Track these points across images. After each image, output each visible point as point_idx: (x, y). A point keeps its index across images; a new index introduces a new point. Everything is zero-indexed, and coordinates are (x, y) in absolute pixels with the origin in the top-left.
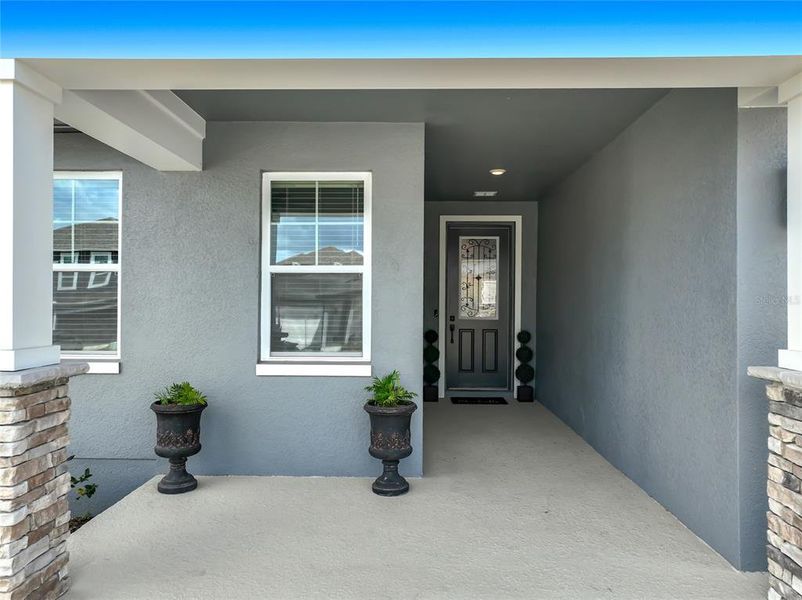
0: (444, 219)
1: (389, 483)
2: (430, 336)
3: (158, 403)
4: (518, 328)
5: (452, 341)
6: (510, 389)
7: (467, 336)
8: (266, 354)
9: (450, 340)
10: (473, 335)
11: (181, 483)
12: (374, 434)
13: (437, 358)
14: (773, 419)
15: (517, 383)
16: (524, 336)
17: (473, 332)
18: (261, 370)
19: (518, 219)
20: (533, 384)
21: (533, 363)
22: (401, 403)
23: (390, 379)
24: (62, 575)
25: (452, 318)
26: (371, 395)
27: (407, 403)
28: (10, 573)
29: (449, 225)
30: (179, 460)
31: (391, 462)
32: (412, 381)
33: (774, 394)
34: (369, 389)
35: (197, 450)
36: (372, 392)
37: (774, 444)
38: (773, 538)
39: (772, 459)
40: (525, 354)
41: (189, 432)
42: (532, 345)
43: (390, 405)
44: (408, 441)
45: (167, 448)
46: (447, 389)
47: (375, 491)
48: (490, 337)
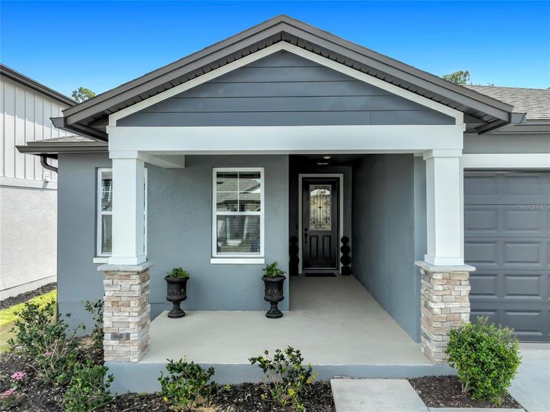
0: (301, 176)
1: (274, 313)
2: (293, 241)
3: (168, 277)
4: (341, 235)
5: (306, 242)
6: (338, 269)
7: (314, 240)
8: (215, 253)
9: (305, 242)
10: (317, 239)
11: (178, 313)
12: (266, 290)
13: (298, 252)
14: (422, 281)
15: (341, 265)
16: (345, 240)
17: (317, 237)
18: (213, 261)
19: (341, 176)
20: (350, 266)
21: (350, 254)
22: (279, 276)
23: (274, 265)
24: (149, 343)
25: (306, 230)
26: (265, 273)
27: (281, 276)
28: (137, 339)
29: (304, 179)
30: (177, 303)
31: (274, 303)
32: (283, 265)
33: (422, 272)
34: (264, 270)
35: (185, 298)
36: (265, 271)
37: (422, 291)
38: (422, 327)
39: (422, 297)
40: (345, 249)
41: (182, 290)
42: (350, 244)
43: (274, 277)
44: (282, 293)
45: (173, 297)
46: (303, 269)
47: (267, 317)
48: (327, 240)
